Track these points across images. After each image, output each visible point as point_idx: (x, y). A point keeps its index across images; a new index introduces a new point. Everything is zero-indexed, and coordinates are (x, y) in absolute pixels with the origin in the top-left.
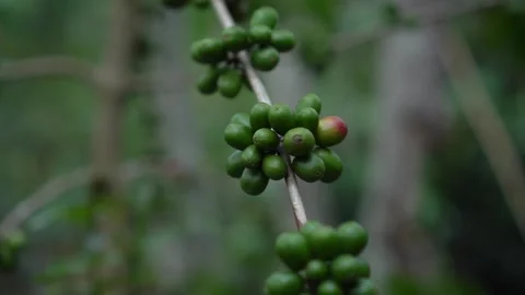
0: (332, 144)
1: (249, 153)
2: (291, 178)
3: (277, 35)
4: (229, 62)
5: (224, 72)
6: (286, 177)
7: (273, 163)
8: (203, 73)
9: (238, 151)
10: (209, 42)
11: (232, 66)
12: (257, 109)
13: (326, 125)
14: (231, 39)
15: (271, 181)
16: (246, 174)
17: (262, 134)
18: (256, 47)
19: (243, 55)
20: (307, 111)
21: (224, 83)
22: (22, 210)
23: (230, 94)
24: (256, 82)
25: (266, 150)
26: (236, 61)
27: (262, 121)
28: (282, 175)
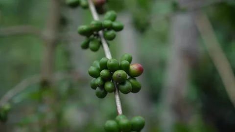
0: (137, 76)
1: (98, 81)
2: (117, 92)
3: (115, 24)
4: (95, 35)
5: (92, 40)
6: (115, 91)
7: (109, 85)
8: (83, 40)
9: (94, 79)
10: (84, 27)
11: (95, 37)
12: (103, 60)
13: (134, 67)
14: (93, 26)
15: (108, 93)
16: (98, 89)
17: (104, 72)
18: (106, 30)
19: (101, 32)
20: (125, 62)
21: (92, 45)
22: (9, 94)
23: (95, 50)
24: (105, 46)
25: (105, 80)
26: (98, 35)
27: (104, 66)
28: (113, 90)
